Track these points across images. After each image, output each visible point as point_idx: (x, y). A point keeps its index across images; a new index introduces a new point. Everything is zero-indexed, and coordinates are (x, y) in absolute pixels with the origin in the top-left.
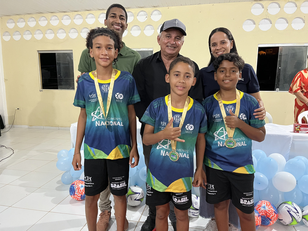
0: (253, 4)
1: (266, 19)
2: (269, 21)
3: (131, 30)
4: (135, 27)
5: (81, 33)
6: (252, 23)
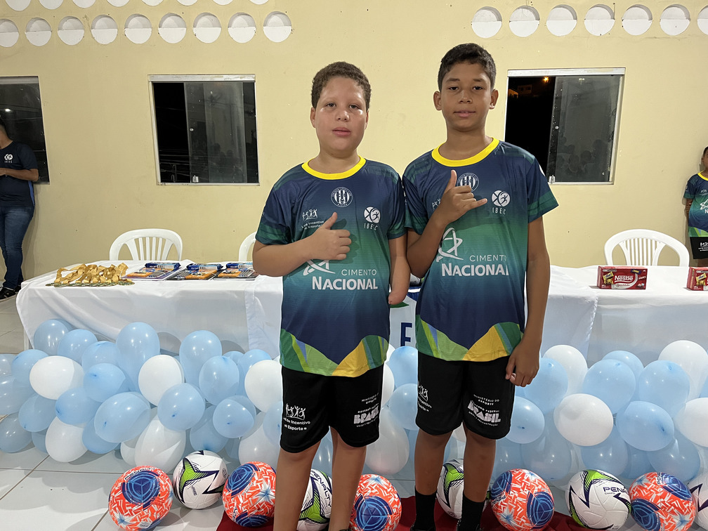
1: (526, 8)
2: (534, 13)
3: (194, 26)
4: (204, 19)
5: (59, 32)
6: (493, 16)
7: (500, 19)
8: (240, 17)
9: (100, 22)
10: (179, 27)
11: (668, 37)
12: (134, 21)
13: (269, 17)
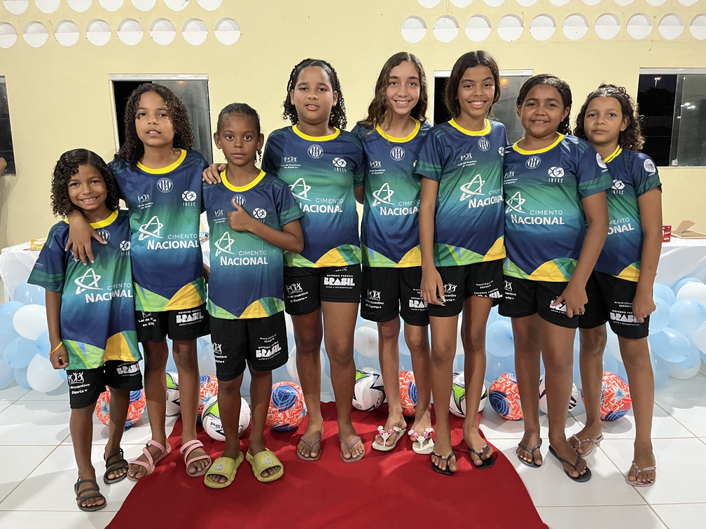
1: (448, 17)
2: (454, 22)
3: (151, 30)
4: (161, 24)
5: (24, 35)
6: (419, 23)
7: (425, 27)
8: (193, 22)
9: (63, 26)
10: (137, 31)
11: (569, 41)
12: (95, 25)
13: (220, 22)
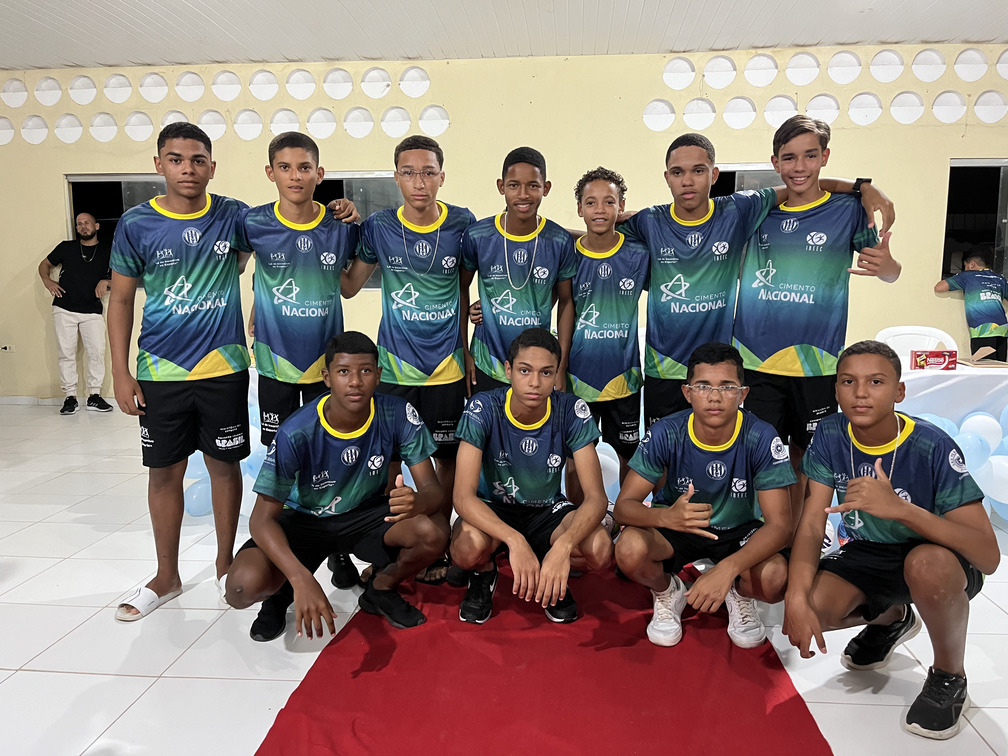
0: (666, 60)
1: (701, 99)
2: (710, 105)
3: (345, 121)
4: (356, 113)
6: (667, 109)
7: (673, 112)
8: (394, 111)
9: (244, 116)
10: (328, 121)
11: (858, 127)
12: (281, 115)
13: (425, 110)
